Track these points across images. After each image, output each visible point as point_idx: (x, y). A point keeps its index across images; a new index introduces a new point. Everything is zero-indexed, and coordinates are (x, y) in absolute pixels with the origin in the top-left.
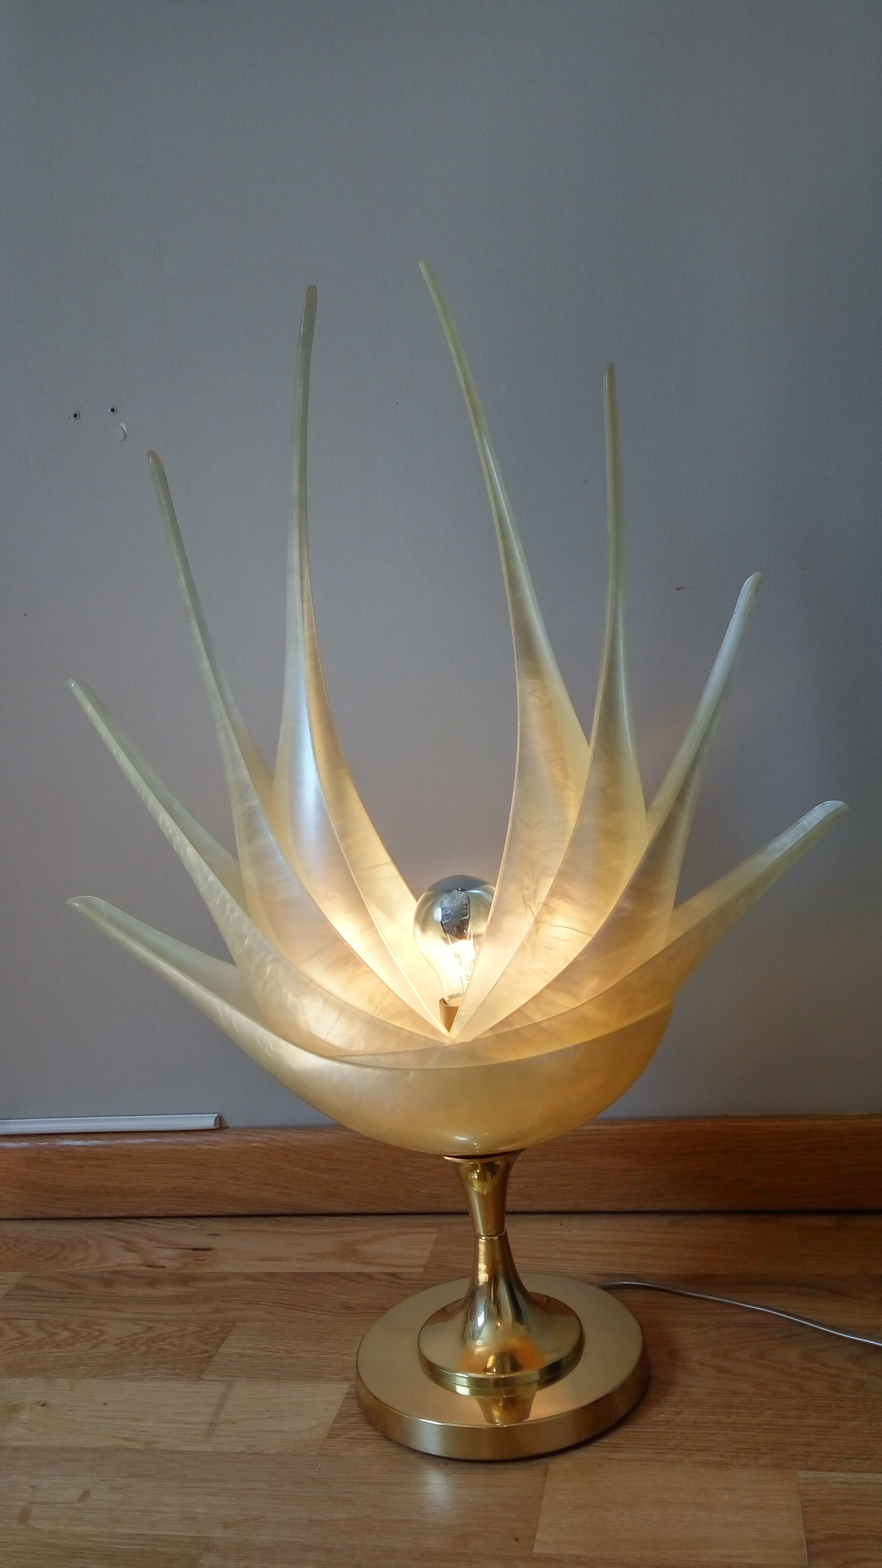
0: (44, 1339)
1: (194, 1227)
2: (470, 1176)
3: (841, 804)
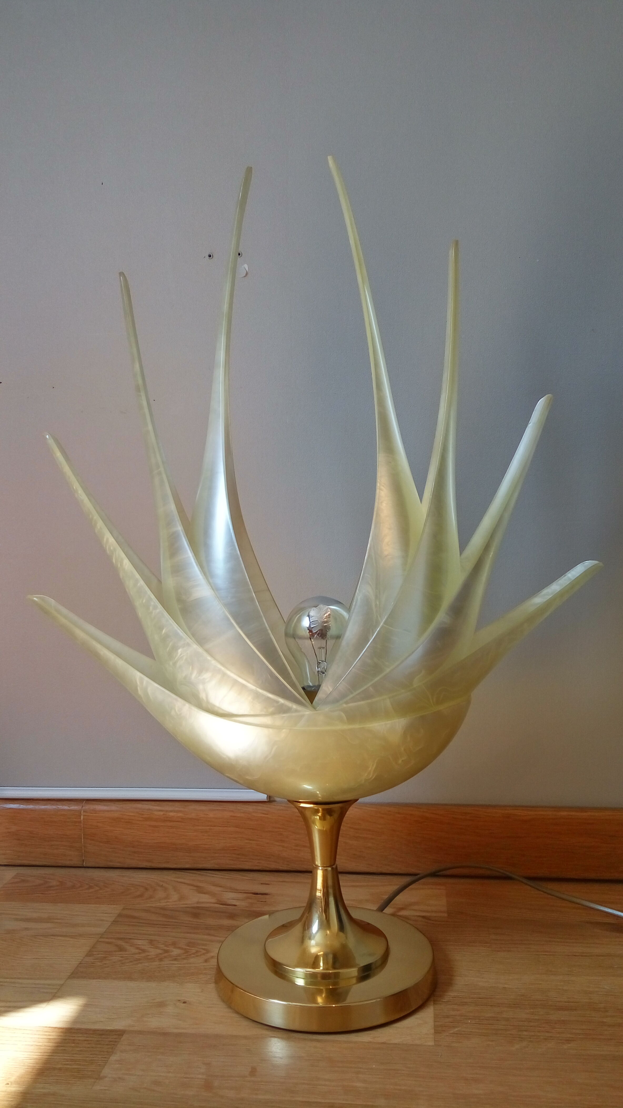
0: (161, 954)
1: (247, 878)
2: (313, 817)
3: (596, 562)
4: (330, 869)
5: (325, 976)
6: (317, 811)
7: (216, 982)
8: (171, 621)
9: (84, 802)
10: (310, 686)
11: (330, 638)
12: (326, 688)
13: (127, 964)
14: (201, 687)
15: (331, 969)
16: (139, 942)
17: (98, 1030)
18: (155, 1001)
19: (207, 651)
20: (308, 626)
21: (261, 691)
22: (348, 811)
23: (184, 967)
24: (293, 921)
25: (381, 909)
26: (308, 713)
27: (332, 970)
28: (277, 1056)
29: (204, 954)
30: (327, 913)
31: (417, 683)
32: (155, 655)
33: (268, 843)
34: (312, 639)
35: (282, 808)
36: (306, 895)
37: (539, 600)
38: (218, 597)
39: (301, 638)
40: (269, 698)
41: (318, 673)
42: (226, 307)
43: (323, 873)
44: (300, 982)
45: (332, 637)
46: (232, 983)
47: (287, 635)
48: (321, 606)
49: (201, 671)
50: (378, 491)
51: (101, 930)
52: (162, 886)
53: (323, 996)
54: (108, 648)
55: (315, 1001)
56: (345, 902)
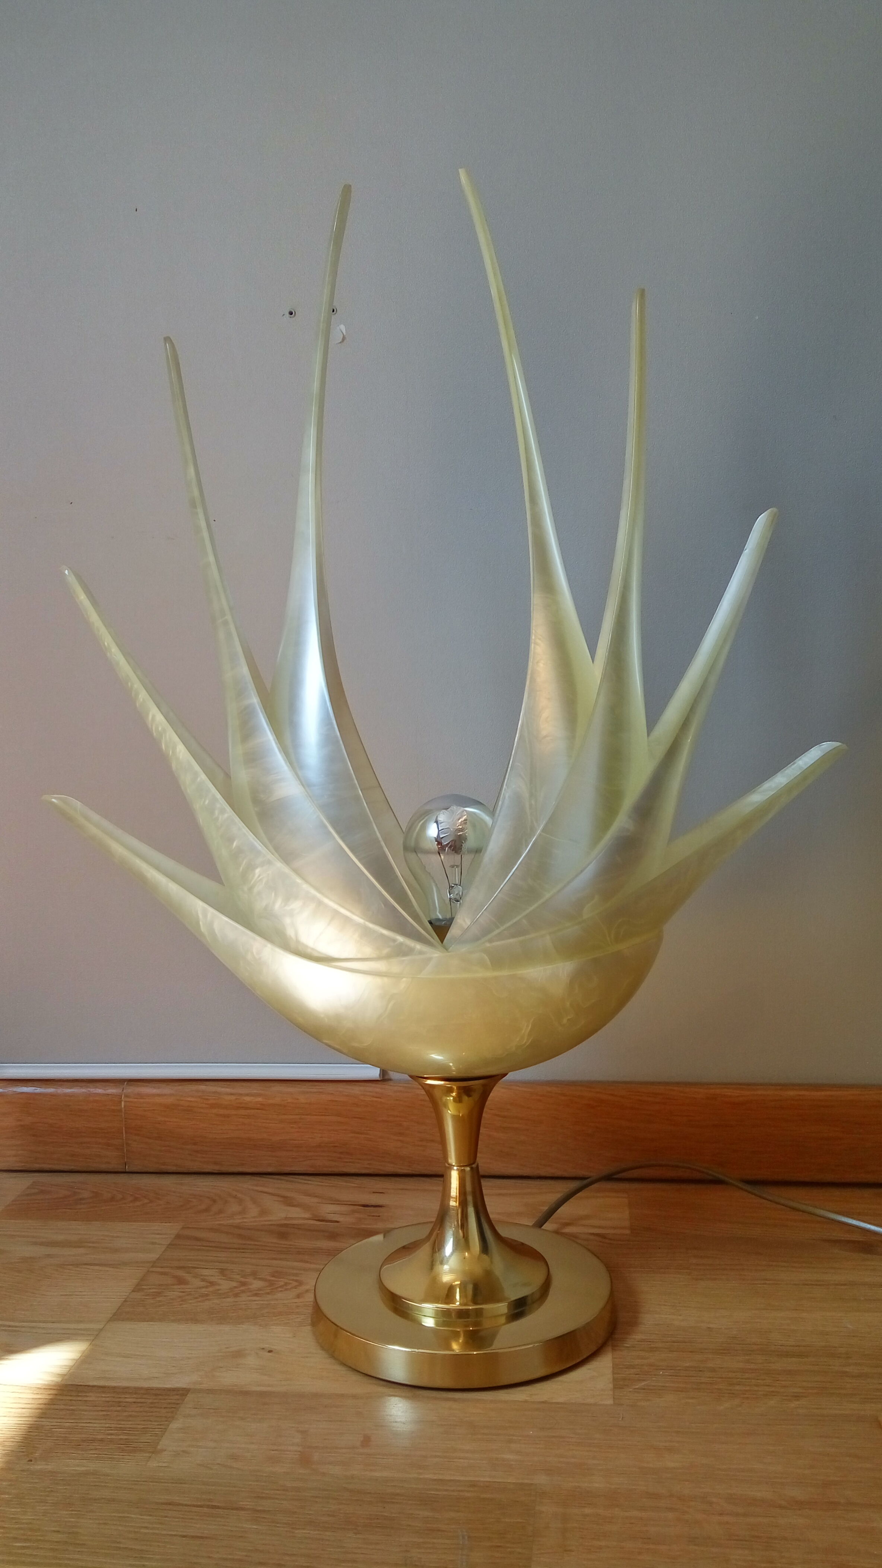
0: (236, 1287)
1: (355, 1185)
2: (444, 1098)
3: (838, 744)
4: (468, 1169)
5: (462, 1314)
6: (450, 1091)
7: (314, 1324)
8: (245, 830)
9: (126, 1083)
10: (439, 920)
11: (466, 852)
12: (463, 921)
13: (191, 1302)
14: (287, 921)
15: (472, 1304)
16: (205, 1272)
17: (152, 1389)
18: (229, 1350)
19: (296, 871)
20: (435, 835)
21: (371, 925)
22: (492, 1092)
23: (269, 1304)
24: (419, 1240)
25: (540, 1224)
26: (436, 955)
27: (473, 1306)
28: (399, 1420)
29: (295, 1287)
30: (465, 1229)
31: (588, 913)
32: (223, 878)
33: (381, 1137)
34: (442, 854)
36: (436, 1207)
37: (757, 797)
38: (310, 797)
39: (428, 852)
40: (382, 935)
41: (450, 901)
42: (316, 385)
43: (459, 1174)
44: (429, 1322)
45: (470, 851)
46: (335, 1324)
47: (406, 848)
48: (454, 808)
49: (287, 899)
50: (532, 646)
51: (154, 1256)
52: (235, 1197)
53: (461, 1341)
54: (157, 868)
55: (449, 1348)
56: (491, 1216)
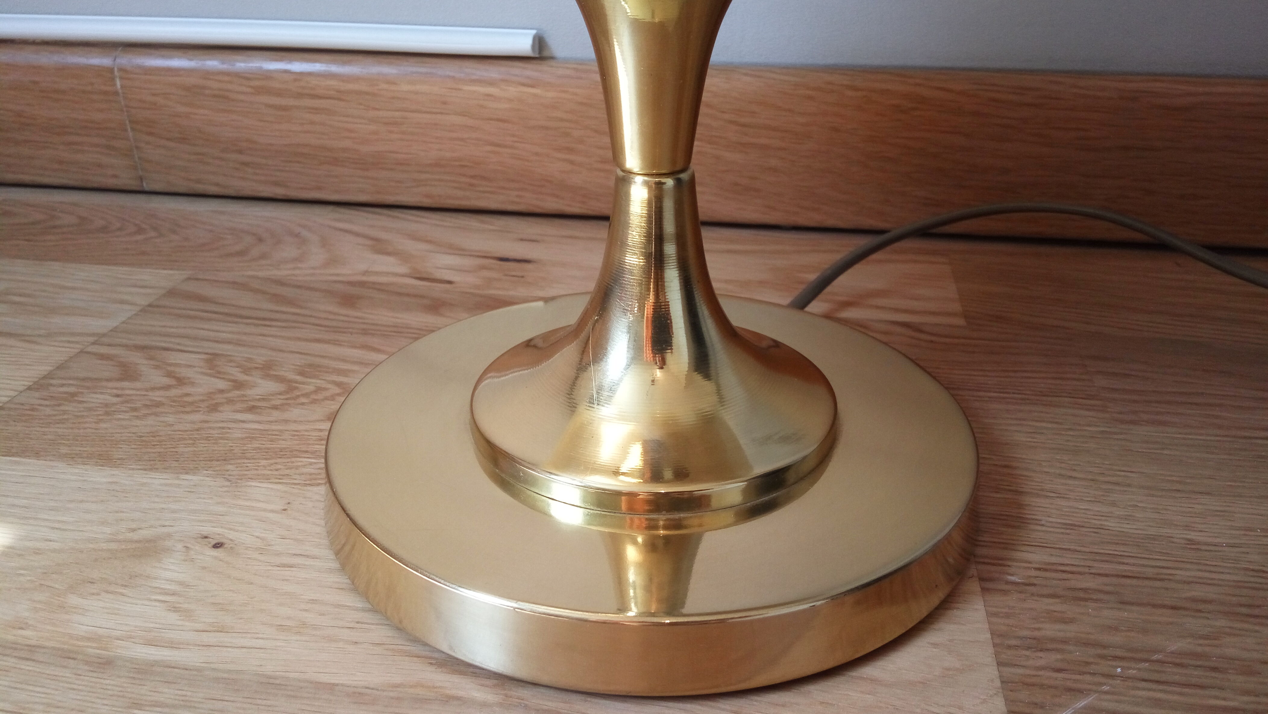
0: (222, 391)
1: (491, 227)
4: (669, 182)
9: (121, 49)
13: (121, 416)
16: (183, 359)
18: (135, 536)
23: (267, 431)
25: (801, 304)
33: (537, 154)
35: (568, 72)
43: (647, 191)
51: (108, 324)
52: (297, 235)
56: (715, 285)
